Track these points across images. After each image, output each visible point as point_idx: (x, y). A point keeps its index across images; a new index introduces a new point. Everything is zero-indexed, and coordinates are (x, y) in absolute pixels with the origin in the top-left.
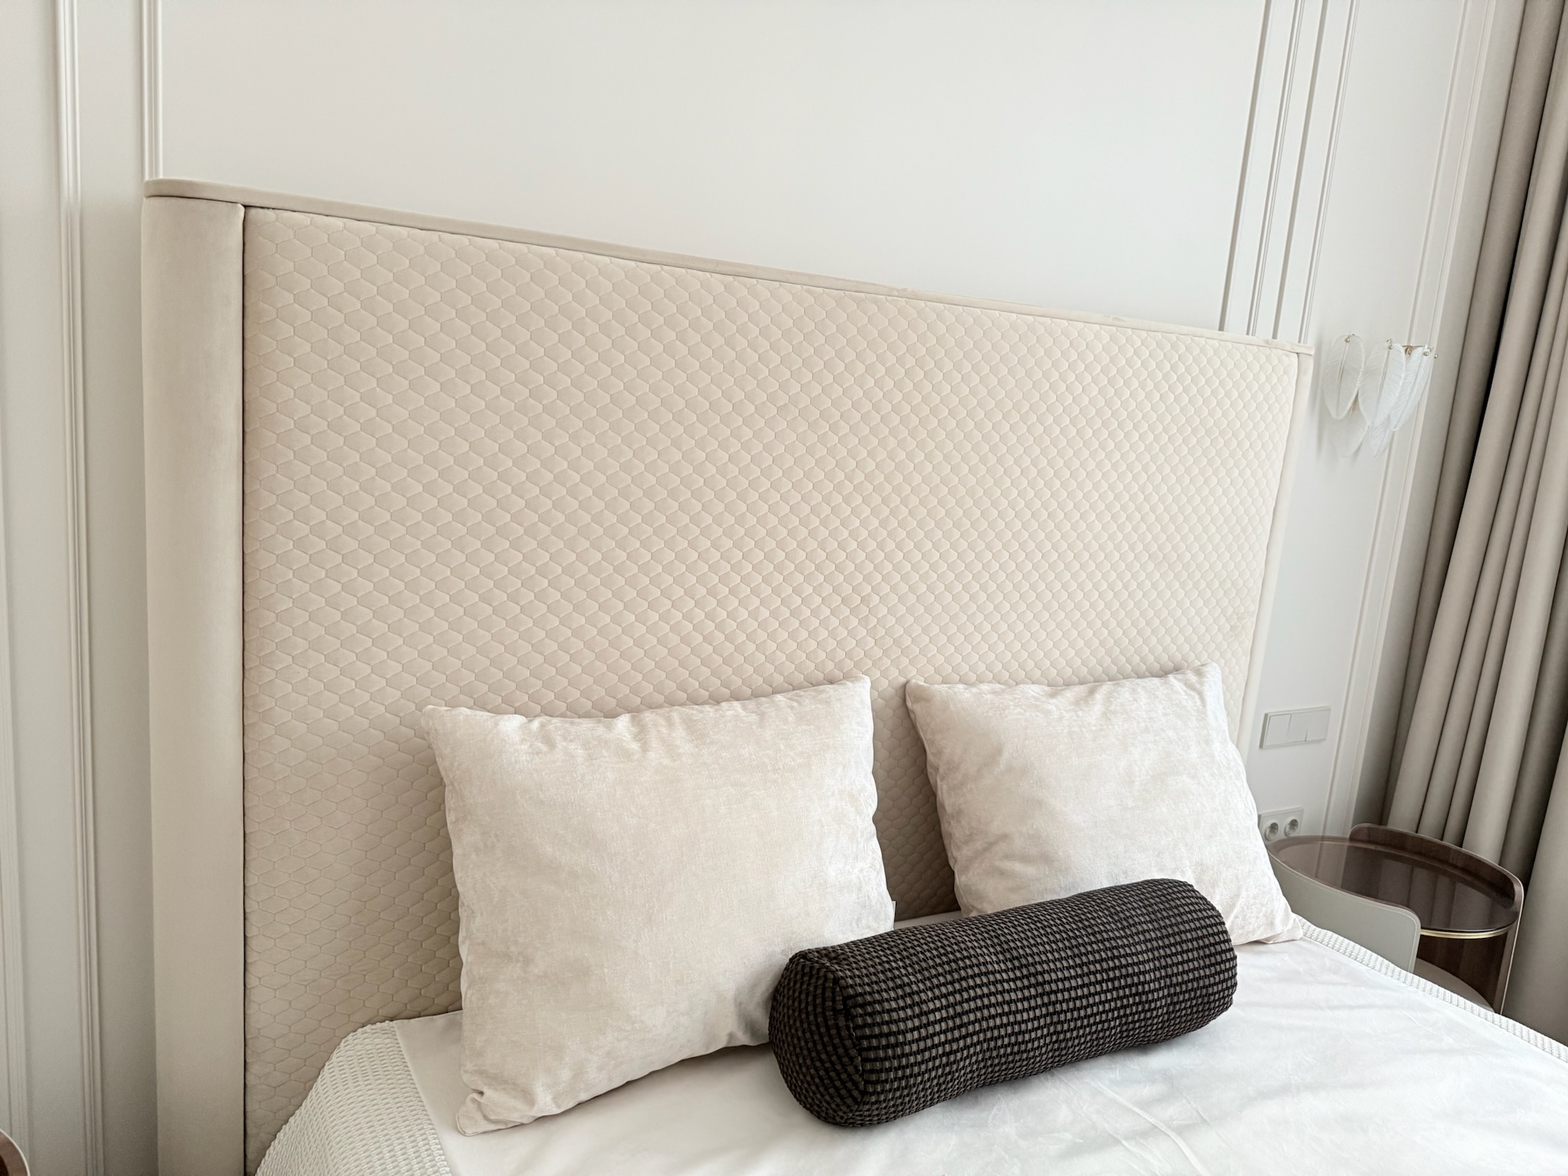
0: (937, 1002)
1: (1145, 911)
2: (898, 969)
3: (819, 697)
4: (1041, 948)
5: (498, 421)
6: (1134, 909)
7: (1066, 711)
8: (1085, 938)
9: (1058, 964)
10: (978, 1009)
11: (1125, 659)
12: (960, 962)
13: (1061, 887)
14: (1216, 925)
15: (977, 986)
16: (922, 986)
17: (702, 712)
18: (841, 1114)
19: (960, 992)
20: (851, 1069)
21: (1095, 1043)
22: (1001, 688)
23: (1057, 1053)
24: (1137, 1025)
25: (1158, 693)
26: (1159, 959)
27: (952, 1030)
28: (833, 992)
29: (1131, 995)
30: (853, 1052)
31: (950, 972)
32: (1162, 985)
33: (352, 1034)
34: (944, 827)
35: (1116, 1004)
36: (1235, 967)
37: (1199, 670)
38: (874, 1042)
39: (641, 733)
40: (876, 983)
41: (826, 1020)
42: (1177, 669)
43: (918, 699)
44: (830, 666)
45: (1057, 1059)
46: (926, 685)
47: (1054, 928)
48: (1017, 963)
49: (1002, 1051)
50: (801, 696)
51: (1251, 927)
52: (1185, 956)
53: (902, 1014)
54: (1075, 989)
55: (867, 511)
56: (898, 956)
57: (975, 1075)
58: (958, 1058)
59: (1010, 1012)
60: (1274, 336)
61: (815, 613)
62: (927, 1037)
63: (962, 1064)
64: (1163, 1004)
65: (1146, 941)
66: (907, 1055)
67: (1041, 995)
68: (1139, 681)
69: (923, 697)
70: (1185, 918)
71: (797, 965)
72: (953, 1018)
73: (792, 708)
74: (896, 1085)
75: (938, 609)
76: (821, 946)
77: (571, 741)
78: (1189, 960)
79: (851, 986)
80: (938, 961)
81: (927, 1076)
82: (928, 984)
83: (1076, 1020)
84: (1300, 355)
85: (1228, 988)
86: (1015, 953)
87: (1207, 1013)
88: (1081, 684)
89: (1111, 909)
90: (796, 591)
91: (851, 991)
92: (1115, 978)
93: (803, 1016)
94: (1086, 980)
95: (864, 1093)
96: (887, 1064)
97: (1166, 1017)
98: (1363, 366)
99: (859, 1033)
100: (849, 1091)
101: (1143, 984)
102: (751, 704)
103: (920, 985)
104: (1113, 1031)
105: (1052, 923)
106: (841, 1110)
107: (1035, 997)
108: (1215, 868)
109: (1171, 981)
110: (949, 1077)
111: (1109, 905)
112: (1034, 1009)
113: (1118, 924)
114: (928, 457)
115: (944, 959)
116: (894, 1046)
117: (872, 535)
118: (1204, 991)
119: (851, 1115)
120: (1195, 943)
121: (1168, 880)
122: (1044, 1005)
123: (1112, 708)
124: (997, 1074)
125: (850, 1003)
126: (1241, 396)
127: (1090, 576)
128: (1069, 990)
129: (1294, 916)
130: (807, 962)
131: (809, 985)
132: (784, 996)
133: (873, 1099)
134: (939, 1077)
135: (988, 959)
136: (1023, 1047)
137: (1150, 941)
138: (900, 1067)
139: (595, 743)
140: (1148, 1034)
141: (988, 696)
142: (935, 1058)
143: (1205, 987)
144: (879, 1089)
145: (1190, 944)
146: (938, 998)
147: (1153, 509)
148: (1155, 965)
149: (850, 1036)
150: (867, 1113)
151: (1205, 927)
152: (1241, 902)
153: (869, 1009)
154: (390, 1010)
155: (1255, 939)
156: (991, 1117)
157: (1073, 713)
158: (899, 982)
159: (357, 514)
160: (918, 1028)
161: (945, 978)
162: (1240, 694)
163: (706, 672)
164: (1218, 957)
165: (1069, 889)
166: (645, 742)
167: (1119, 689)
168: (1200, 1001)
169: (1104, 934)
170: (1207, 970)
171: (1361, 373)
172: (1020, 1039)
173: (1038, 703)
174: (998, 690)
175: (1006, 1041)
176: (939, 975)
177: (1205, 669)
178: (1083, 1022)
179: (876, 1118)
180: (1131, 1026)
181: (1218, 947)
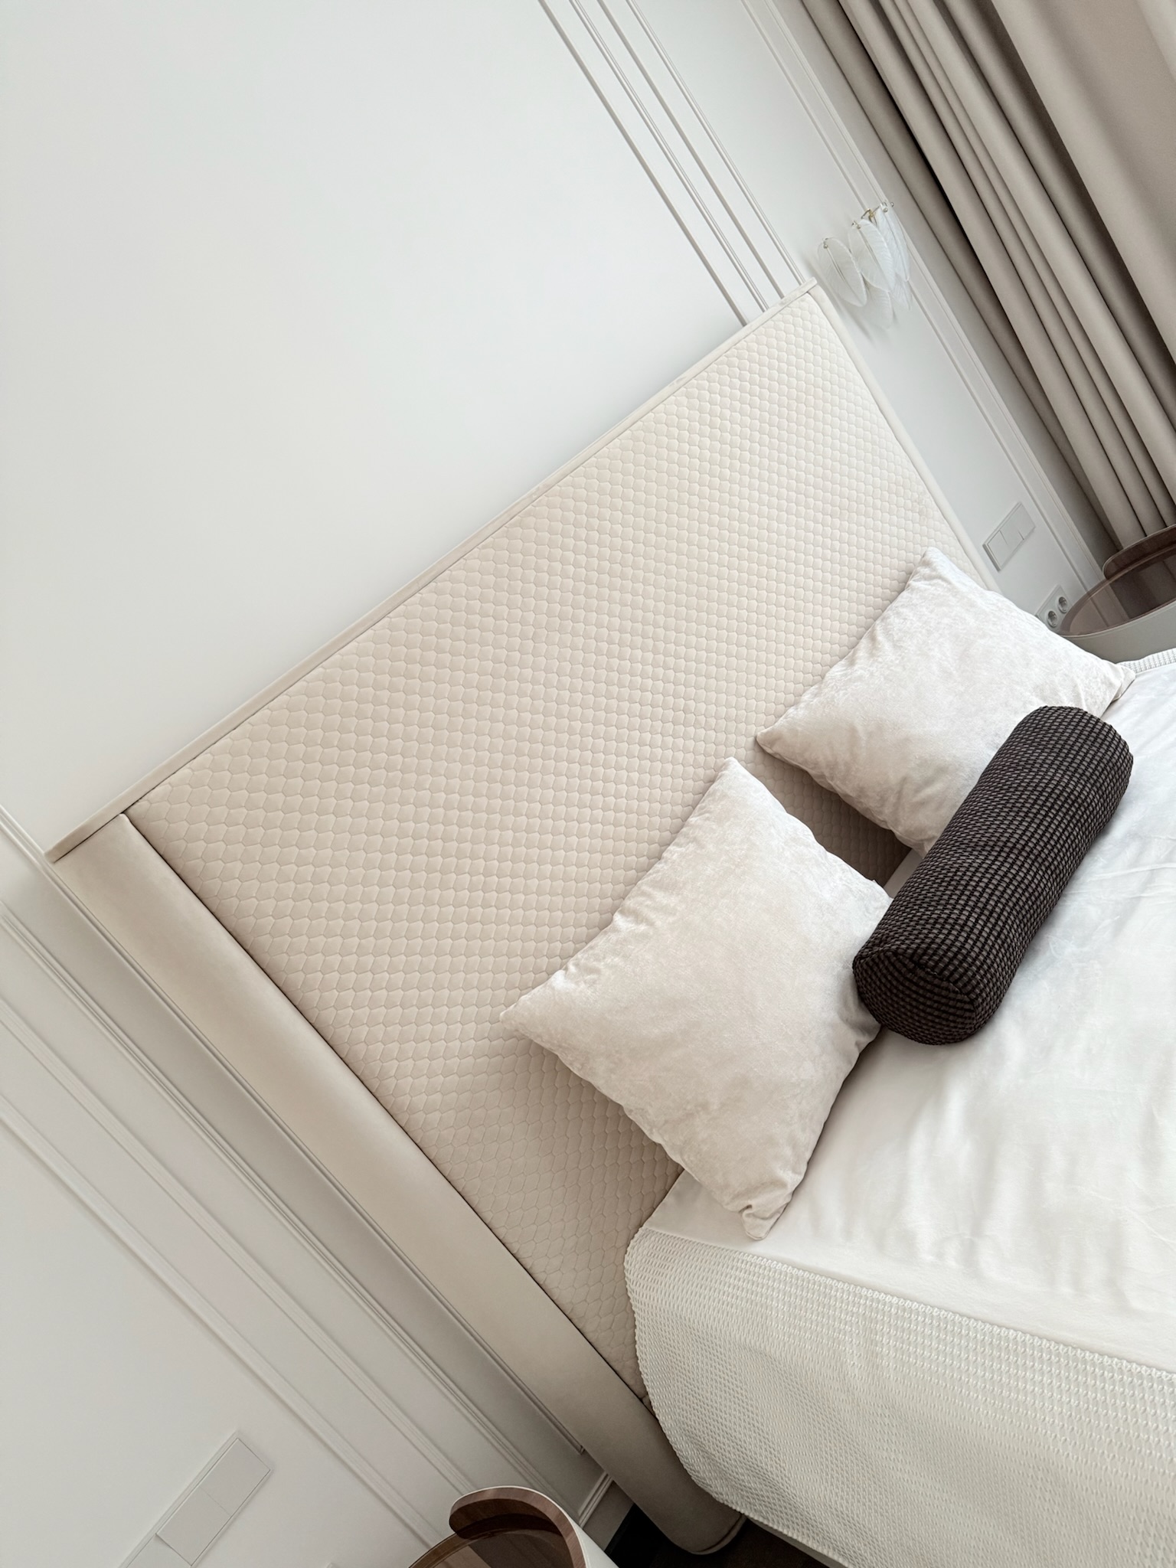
0: (964, 912)
1: (1033, 748)
2: (924, 914)
3: (717, 798)
4: (994, 826)
5: (383, 805)
6: (1025, 753)
7: (870, 666)
8: (1014, 797)
9: (1012, 826)
10: (991, 895)
11: (872, 597)
12: (955, 878)
13: (966, 780)
14: (1082, 717)
15: (978, 882)
16: (947, 911)
17: (658, 871)
18: (968, 1026)
19: (972, 894)
20: (952, 995)
21: (1075, 853)
22: (816, 689)
23: (1058, 880)
24: (1089, 820)
25: (914, 601)
26: (1067, 770)
27: (988, 920)
28: (900, 961)
29: (1071, 806)
30: (945, 984)
31: (956, 889)
32: (1083, 783)
33: (626, 1256)
34: (859, 807)
35: (1067, 819)
36: (1115, 733)
37: (924, 562)
38: (951, 968)
39: (637, 916)
40: (920, 933)
41: (911, 981)
42: (910, 574)
43: (772, 743)
44: (701, 772)
45: (1061, 883)
46: (769, 729)
47: (989, 808)
48: (988, 848)
49: (1027, 907)
50: (705, 807)
51: (1100, 698)
52: (1081, 753)
53: (952, 937)
54: (1036, 831)
55: (639, 653)
56: (916, 907)
57: (1024, 934)
58: (1006, 933)
59: (1011, 880)
60: (781, 296)
61: (664, 747)
62: (978, 937)
63: (1011, 935)
64: (1094, 794)
65: (1050, 765)
66: (976, 958)
67: (1020, 853)
68: (895, 604)
69: (774, 738)
70: (1061, 730)
71: (862, 966)
72: (982, 913)
73: (708, 819)
74: (985, 981)
75: (733, 673)
76: (863, 944)
77: (604, 958)
78: (1086, 754)
79: (908, 948)
80: (942, 889)
81: (998, 960)
82: (949, 906)
83: (1052, 850)
84: (810, 292)
85: (1123, 750)
86: (982, 843)
87: (1123, 776)
88: (861, 638)
89: (1013, 765)
90: (641, 744)
91: (909, 951)
92: (1053, 804)
93: (895, 991)
94: (1037, 821)
95: (972, 1002)
96: (970, 973)
97: (1102, 800)
98: (851, 256)
99: (937, 970)
100: (962, 1009)
101: (1072, 792)
102: (680, 839)
103: (946, 911)
104: (1079, 837)
105: (986, 805)
106: (967, 1024)
107: (1017, 858)
108: (1048, 681)
109: (1086, 776)
110: (1011, 949)
111: (1008, 764)
112: (1022, 865)
113: (1025, 770)
114: (645, 582)
115: (944, 884)
116: (965, 959)
117: (655, 665)
118: (1111, 764)
119: (975, 1022)
120: (1080, 740)
121: (1028, 716)
122: (1026, 858)
123: (896, 638)
124: (1035, 923)
125: (915, 958)
126: (797, 356)
127: (806, 565)
128: (1032, 836)
129: (1119, 666)
130: (867, 959)
131: (880, 971)
132: (871, 992)
133: (980, 1000)
134: (1005, 954)
135: (970, 861)
136: (1036, 894)
137: (1053, 763)
138: (979, 968)
139: (618, 947)
140: (1100, 820)
141: (815, 700)
142: (993, 945)
143: (1108, 762)
144: (978, 991)
145: (1077, 744)
146: (963, 909)
147: (807, 484)
148: (1068, 775)
149: (934, 977)
150: (983, 1012)
151: (1078, 725)
152: (1081, 689)
153: (930, 952)
154: (634, 1221)
155: (1110, 702)
156: (1053, 952)
157: (876, 664)
158: (932, 921)
159: (356, 938)
160: (968, 937)
161: (956, 894)
162: (960, 552)
163: (633, 845)
164: (1101, 736)
165: (973, 776)
166: (647, 919)
167: (888, 621)
168: (1113, 772)
169: (1023, 784)
170: (1101, 750)
171: (854, 262)
172: (1030, 890)
173: (849, 677)
174: (816, 691)
175: (1024, 898)
176: (951, 896)
177: (927, 558)
178: (1057, 848)
179: (990, 1011)
180: (1086, 824)
181: (1095, 730)
